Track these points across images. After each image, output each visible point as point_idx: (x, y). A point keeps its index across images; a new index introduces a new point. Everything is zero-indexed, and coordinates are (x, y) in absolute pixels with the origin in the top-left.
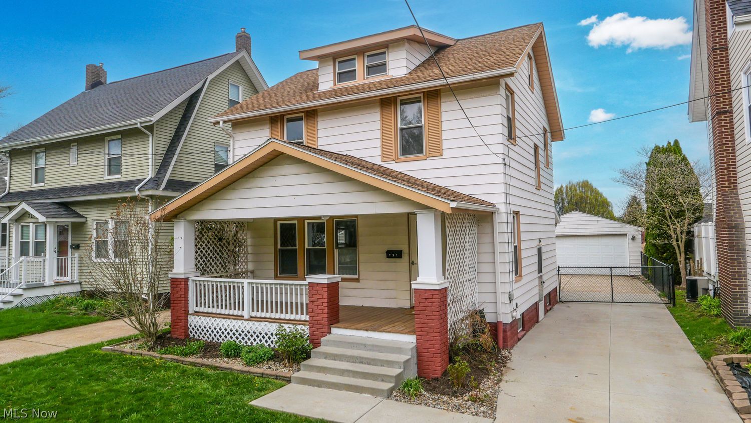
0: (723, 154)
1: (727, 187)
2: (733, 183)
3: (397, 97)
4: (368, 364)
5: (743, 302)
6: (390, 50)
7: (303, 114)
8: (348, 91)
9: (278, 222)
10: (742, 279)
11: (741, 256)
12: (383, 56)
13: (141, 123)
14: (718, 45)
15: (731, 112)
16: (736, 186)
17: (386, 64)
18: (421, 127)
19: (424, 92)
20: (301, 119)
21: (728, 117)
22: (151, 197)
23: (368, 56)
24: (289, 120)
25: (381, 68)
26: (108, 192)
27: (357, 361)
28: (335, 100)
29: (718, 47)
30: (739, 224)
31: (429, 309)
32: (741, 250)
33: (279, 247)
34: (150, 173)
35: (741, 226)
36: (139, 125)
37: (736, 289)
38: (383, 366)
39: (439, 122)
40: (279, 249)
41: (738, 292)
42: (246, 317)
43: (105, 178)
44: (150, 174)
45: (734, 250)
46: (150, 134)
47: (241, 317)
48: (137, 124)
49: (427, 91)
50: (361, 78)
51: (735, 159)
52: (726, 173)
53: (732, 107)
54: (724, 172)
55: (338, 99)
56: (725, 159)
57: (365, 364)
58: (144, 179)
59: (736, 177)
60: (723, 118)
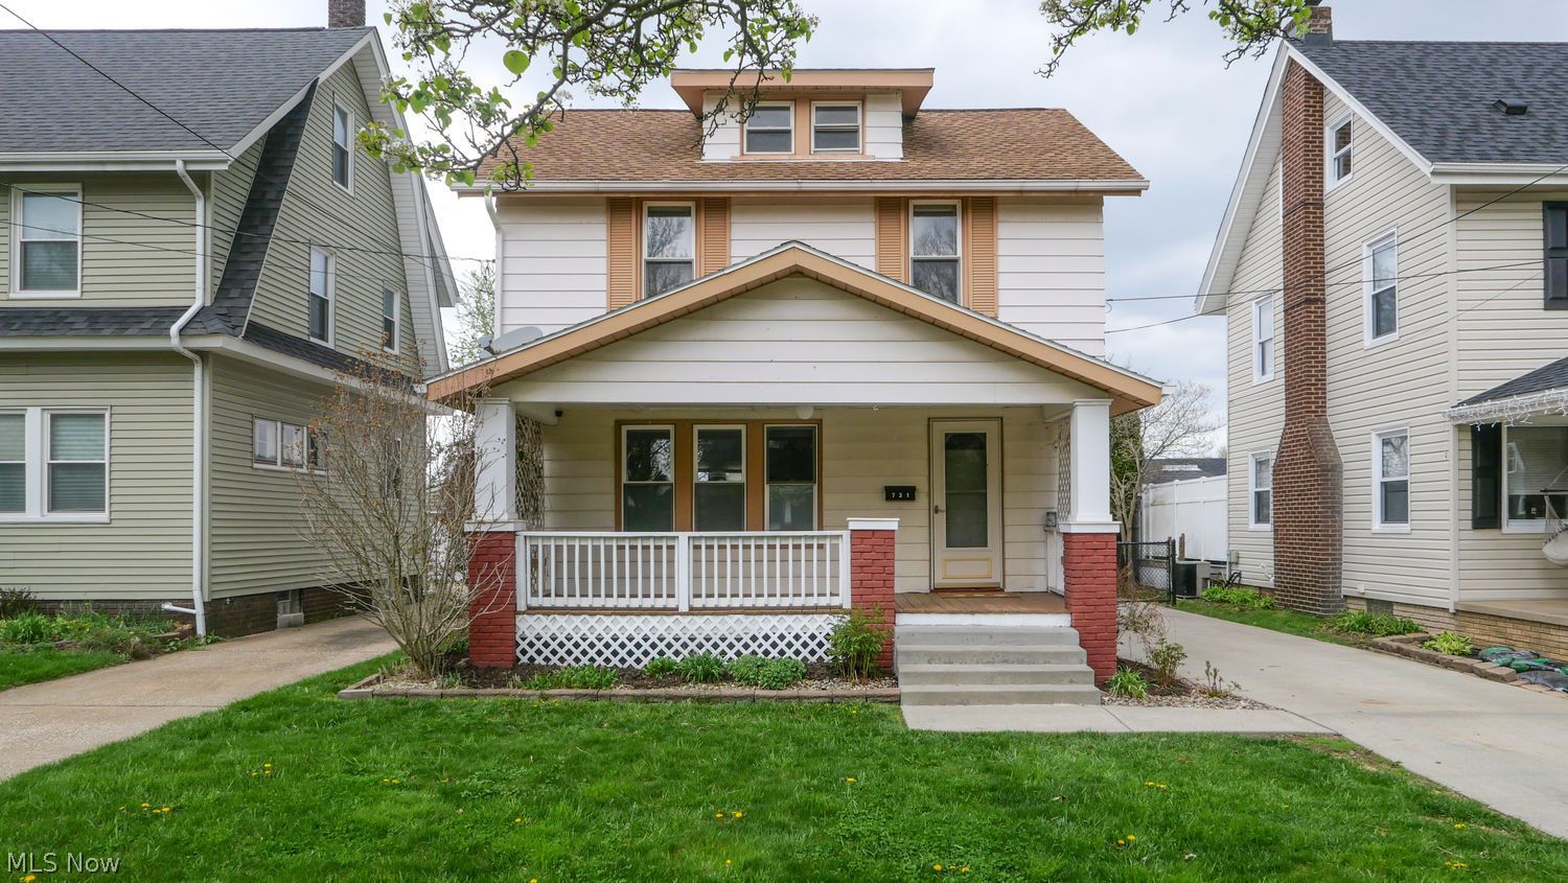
0: (1310, 362)
1: (1313, 412)
2: (1321, 407)
3: (908, 198)
4: (1019, 663)
5: (1336, 578)
6: (869, 106)
7: (691, 204)
8: (775, 171)
9: (623, 427)
10: (1335, 545)
11: (1336, 512)
12: (851, 113)
13: (186, 162)
14: (1311, 198)
15: (1323, 302)
16: (1325, 412)
17: (856, 131)
18: (956, 261)
19: (962, 198)
20: (685, 212)
21: (1319, 308)
22: (203, 354)
23: (818, 109)
24: (653, 213)
25: (849, 137)
26: (52, 333)
27: (997, 659)
28: (797, 185)
29: (1311, 201)
30: (1336, 466)
31: (1099, 566)
32: (1336, 503)
33: (624, 480)
34: (199, 293)
35: (1338, 469)
36: (179, 167)
37: (1327, 559)
38: (1049, 663)
39: (992, 257)
40: (625, 485)
41: (1331, 564)
42: (684, 608)
43: (12, 296)
44: (199, 299)
45: (1327, 503)
46: (200, 194)
47: (674, 611)
48: (174, 162)
49: (973, 197)
50: (802, 149)
51: (1325, 371)
52: (1313, 391)
53: (1324, 294)
54: (1310, 389)
55: (803, 185)
56: (1313, 370)
57: (1013, 663)
58: (185, 309)
59: (1325, 398)
60: (1313, 309)
